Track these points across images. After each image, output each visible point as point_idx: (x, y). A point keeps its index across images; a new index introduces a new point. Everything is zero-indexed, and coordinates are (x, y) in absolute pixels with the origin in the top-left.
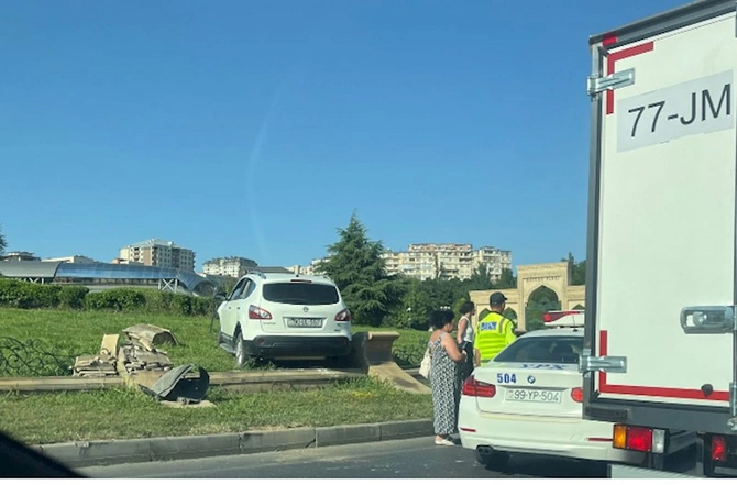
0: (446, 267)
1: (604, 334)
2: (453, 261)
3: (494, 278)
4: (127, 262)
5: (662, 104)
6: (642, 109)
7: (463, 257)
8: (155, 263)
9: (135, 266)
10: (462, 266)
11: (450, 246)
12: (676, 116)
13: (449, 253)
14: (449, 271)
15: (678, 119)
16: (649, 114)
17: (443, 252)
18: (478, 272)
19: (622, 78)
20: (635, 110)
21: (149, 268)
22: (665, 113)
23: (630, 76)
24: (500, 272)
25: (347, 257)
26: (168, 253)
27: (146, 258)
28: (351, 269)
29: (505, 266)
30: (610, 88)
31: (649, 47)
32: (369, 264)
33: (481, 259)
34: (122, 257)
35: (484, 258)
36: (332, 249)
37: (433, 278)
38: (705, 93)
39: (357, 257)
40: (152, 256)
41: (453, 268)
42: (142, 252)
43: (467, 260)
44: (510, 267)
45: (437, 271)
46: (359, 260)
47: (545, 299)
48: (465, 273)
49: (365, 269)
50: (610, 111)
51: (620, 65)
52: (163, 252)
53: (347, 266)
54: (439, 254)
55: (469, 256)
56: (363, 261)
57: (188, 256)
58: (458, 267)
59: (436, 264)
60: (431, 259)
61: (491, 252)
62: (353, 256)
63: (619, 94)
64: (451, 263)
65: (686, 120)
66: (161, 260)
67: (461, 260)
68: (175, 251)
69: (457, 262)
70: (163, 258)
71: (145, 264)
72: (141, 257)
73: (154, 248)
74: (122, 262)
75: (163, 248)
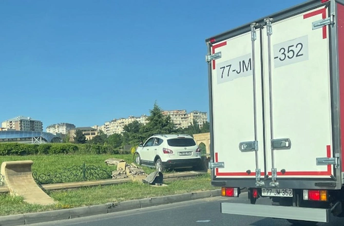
2: (178, 119)
3: (200, 126)
4: (6, 130)
7: (183, 116)
8: (21, 129)
9: (10, 132)
10: (183, 121)
11: (176, 111)
13: (176, 115)
14: (176, 124)
17: (173, 115)
21: (17, 132)
24: (202, 123)
26: (28, 123)
27: (16, 127)
29: (205, 120)
33: (192, 117)
34: (3, 127)
35: (194, 116)
38: (244, 62)
40: (19, 125)
41: (179, 123)
42: (13, 123)
43: (185, 118)
44: (207, 121)
48: (185, 124)
52: (25, 123)
55: (186, 116)
57: (39, 124)
58: (181, 122)
61: (197, 113)
66: (24, 127)
67: (182, 118)
68: (32, 122)
69: (180, 119)
70: (26, 126)
71: (17, 130)
72: (14, 126)
73: (21, 121)
74: (3, 130)
75: (24, 121)
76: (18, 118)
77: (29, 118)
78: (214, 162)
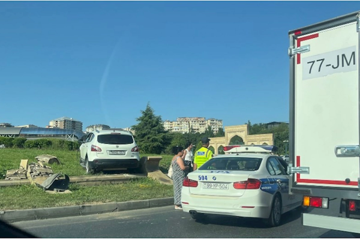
0: (194, 128)
1: (298, 158)
2: (197, 125)
3: (215, 132)
4: (52, 127)
5: (323, 60)
6: (314, 62)
7: (201, 123)
8: (64, 128)
9: (55, 129)
10: (201, 127)
11: (196, 118)
12: (330, 65)
13: (195, 121)
14: (195, 129)
15: (331, 66)
16: (317, 64)
17: (192, 121)
18: (208, 130)
19: (304, 49)
20: (310, 62)
21: (61, 130)
22: (325, 63)
23: (308, 48)
24: (218, 130)
25: (145, 123)
26: (70, 123)
27: (60, 125)
28: (147, 128)
29: (220, 127)
30: (299, 53)
31: (317, 36)
32: (155, 126)
33: (209, 124)
34: (50, 125)
35: (211, 123)
36: (139, 120)
37: (188, 132)
38: (343, 55)
39: (150, 123)
40: (63, 124)
41: (197, 128)
42: (59, 123)
43: (203, 124)
44: (222, 127)
45: (190, 129)
46: (150, 125)
47: (237, 141)
48: (202, 130)
49: (154, 128)
50: (299, 62)
51: (303, 43)
52: (68, 123)
53: (145, 127)
54: (191, 122)
55: (204, 123)
56: (152, 125)
57: (79, 124)
58: (199, 127)
59: (189, 126)
60: (187, 124)
62: (147, 122)
63: (302, 56)
64: (196, 126)
65: (335, 66)
66: (67, 126)
67: (200, 124)
68: (74, 122)
69: (199, 125)
70: (69, 125)
71: (61, 128)
72: (59, 125)
73: (65, 121)
74: (50, 127)
75: (68, 121)
76: (62, 119)
77: (71, 119)
78: (293, 166)
